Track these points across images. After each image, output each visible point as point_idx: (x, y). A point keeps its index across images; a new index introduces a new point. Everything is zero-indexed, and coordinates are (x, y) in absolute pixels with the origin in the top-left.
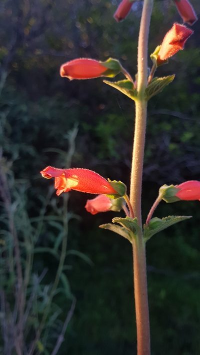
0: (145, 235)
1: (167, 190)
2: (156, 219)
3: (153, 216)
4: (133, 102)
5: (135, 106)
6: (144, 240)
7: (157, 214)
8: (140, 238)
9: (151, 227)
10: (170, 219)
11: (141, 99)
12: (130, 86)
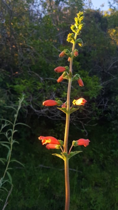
0: (68, 157)
1: (75, 142)
2: (72, 152)
3: (71, 151)
4: (66, 114)
5: (66, 115)
6: (68, 159)
7: (72, 150)
8: (67, 158)
9: (71, 155)
10: (76, 152)
11: (68, 114)
12: (65, 109)
